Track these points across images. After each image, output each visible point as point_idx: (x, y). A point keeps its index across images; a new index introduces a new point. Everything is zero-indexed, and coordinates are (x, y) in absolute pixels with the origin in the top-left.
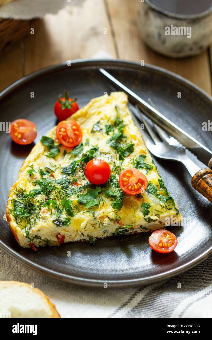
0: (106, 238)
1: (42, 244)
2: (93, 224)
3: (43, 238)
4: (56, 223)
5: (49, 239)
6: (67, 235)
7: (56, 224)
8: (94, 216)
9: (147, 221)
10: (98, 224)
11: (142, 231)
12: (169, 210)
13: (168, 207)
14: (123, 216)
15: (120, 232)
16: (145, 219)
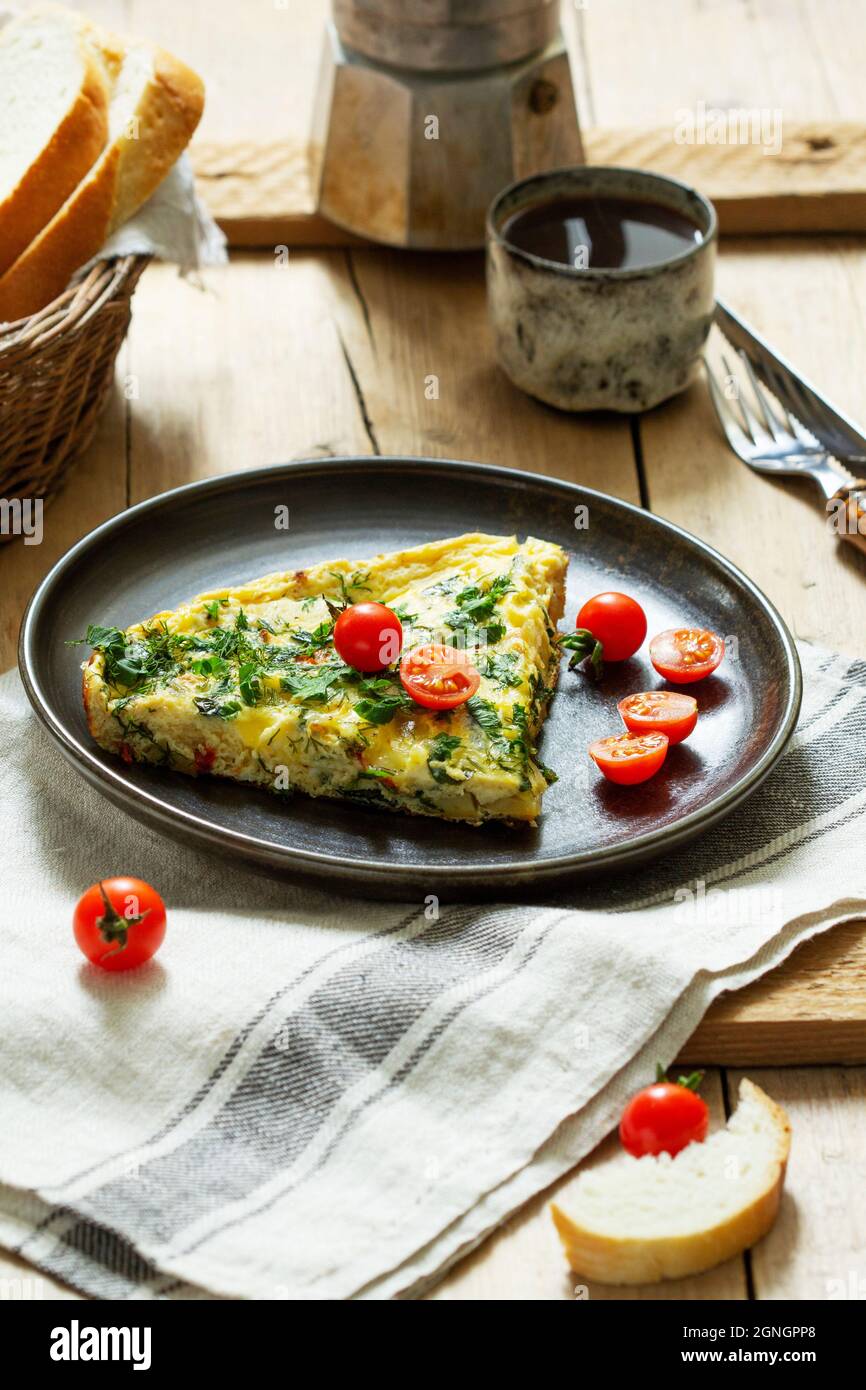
0: (322, 799)
1: (154, 756)
2: (294, 739)
3: (158, 737)
4: (201, 704)
5: (173, 746)
6: (222, 750)
7: (198, 707)
8: (301, 716)
9: (434, 777)
10: (305, 744)
11: (420, 812)
12: (502, 771)
13: (505, 765)
14: (376, 745)
15: (363, 793)
16: (431, 770)
